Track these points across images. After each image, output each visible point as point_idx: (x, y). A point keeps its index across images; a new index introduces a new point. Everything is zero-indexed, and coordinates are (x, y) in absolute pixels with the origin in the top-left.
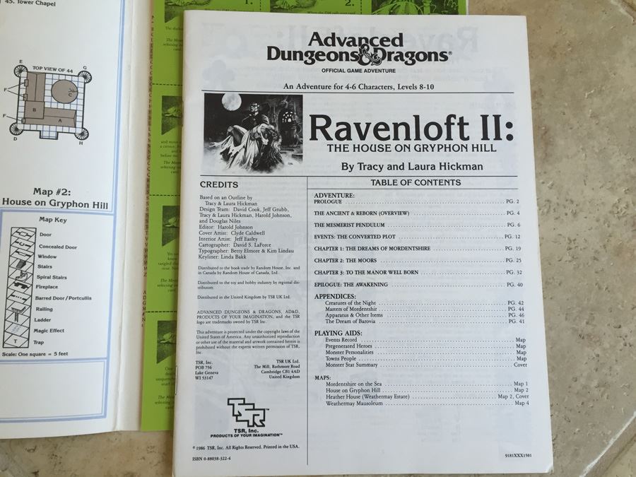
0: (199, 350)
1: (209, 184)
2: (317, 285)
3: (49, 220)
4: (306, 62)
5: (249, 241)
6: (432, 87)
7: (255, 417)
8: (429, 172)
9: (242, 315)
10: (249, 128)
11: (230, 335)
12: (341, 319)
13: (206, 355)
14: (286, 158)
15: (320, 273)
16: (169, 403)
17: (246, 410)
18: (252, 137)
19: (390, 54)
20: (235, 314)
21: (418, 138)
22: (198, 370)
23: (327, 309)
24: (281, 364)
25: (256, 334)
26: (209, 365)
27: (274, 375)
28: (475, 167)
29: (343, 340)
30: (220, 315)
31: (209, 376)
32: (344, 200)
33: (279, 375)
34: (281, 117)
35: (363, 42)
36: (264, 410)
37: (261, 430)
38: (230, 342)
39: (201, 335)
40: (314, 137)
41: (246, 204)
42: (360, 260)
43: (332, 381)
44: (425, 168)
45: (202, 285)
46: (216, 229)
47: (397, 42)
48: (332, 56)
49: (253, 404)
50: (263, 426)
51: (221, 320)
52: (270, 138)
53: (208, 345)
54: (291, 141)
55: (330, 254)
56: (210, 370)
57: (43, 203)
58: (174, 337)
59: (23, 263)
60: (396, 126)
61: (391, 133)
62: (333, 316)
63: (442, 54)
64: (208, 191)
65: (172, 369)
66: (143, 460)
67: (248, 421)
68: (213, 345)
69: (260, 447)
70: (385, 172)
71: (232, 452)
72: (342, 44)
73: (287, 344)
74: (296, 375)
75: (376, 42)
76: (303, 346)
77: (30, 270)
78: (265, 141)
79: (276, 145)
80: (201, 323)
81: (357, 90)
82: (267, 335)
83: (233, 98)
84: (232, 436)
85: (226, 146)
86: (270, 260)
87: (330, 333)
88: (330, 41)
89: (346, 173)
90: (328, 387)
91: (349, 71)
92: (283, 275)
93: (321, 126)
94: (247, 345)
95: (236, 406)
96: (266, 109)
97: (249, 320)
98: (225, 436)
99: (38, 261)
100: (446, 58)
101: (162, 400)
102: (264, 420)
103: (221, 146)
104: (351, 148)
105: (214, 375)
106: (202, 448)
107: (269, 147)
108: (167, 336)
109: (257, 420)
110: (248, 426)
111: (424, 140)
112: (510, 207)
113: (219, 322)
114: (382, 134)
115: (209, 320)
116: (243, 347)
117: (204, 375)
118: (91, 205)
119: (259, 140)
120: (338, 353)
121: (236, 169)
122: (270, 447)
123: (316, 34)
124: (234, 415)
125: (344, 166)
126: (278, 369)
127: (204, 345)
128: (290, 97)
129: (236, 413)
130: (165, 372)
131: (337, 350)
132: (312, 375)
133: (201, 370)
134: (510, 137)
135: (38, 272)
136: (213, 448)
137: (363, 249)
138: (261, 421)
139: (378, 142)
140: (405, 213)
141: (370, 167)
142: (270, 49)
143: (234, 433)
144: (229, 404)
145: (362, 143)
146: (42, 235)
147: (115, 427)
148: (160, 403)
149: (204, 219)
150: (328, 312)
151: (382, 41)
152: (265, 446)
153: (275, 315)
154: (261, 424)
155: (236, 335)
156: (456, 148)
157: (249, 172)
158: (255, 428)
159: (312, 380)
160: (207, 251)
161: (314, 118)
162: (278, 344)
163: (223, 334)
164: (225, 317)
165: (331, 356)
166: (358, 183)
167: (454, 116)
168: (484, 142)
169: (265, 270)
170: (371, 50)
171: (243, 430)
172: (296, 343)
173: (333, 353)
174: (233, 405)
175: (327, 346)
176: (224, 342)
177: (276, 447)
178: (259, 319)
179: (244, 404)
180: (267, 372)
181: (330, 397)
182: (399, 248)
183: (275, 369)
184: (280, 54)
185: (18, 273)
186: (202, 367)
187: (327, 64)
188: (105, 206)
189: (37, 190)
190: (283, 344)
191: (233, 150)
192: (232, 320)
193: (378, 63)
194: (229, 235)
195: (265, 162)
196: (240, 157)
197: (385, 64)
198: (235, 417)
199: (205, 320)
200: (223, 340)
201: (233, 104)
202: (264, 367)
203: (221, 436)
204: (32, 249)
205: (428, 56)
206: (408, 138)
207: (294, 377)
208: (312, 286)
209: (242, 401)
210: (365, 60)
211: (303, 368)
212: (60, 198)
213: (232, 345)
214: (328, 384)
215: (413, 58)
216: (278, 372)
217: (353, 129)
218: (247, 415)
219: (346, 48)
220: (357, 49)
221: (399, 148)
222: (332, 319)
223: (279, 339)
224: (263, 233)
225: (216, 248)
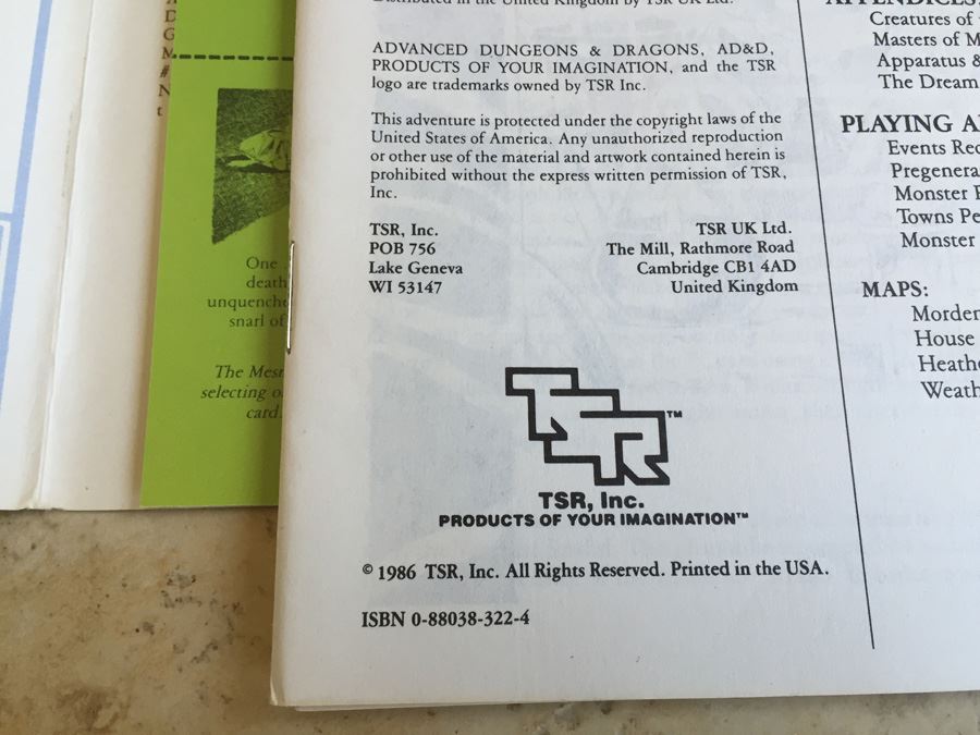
0: (380, 184)
7: (626, 444)
9: (547, 62)
11: (503, 131)
12: (938, 73)
16: (260, 395)
17: (584, 415)
20: (520, 59)
22: (380, 259)
23: (881, 40)
24: (715, 240)
25: (608, 130)
26: (426, 240)
27: (688, 279)
29: (957, 147)
30: (464, 61)
31: (425, 279)
33: (712, 280)
36: (660, 415)
37: (653, 500)
38: (506, 158)
39: (390, 129)
43: (935, 303)
49: (614, 394)
50: (663, 479)
51: (465, 76)
53: (417, 166)
56: (427, 260)
58: (283, 147)
62: (907, 63)
65: (272, 265)
66: (144, 638)
67: (595, 461)
68: (437, 168)
69: (654, 571)
71: (534, 592)
73: (738, 165)
74: (781, 278)
76: (798, 174)
80: (388, 86)
82: (648, 131)
84: (530, 521)
87: (901, 125)
90: (922, 325)
94: (571, 168)
95: (543, 401)
97: (575, 78)
98: (503, 521)
101: (229, 384)
102: (664, 457)
105: (447, 279)
106: (404, 573)
108: (254, 146)
109: (634, 456)
110: (599, 481)
113: (459, 85)
115: (416, 76)
116: (557, 178)
117: (405, 276)
120: (943, 195)
122: (697, 571)
124: (533, 435)
126: (707, 259)
127: (403, 167)
129: (544, 427)
130: (248, 274)
131: (937, 184)
132: (848, 281)
133: (395, 260)
136: (451, 571)
138: (651, 461)
143: (537, 510)
144: (511, 391)
147: (29, 494)
148: (221, 393)
150: (882, 48)
152: (676, 566)
153: (676, 61)
154: (651, 474)
155: (525, 131)
158: (628, 488)
159: (851, 300)
162: (698, 166)
163: (477, 129)
164: (484, 67)
165: (917, 207)
171: (578, 498)
172: (772, 162)
173: (926, 195)
174: (530, 394)
175: (896, 169)
176: (481, 156)
177: (723, 570)
178: (616, 78)
179: (575, 391)
180: (663, 270)
181: (937, 366)
183: (693, 259)
186: (398, 248)
190: (713, 166)
192: (510, 78)
198: (540, 444)
199: (404, 77)
200: (477, 149)
202: (647, 249)
203: (481, 521)
207: (772, 287)
209: (564, 382)
211: (807, 251)
213: (513, 167)
214: (921, 314)
216: (706, 271)
218: (595, 438)
222: (901, 74)
223: (701, 148)
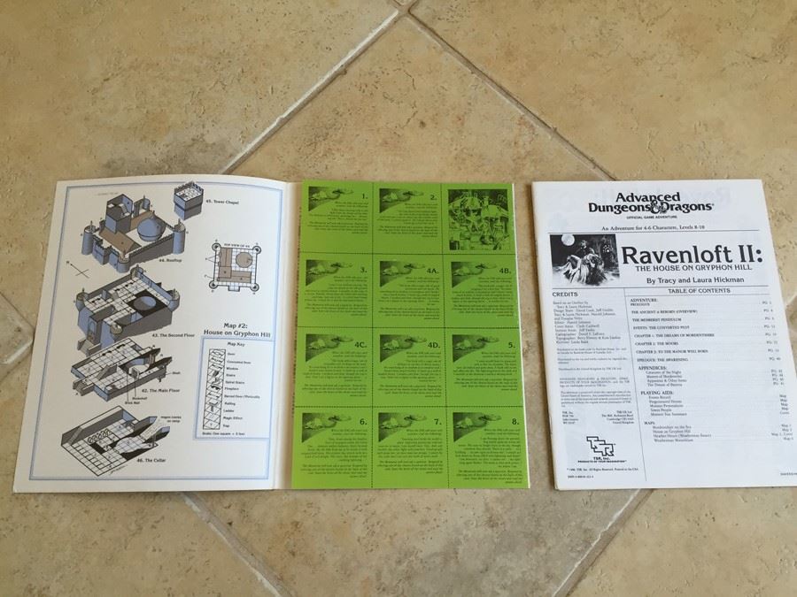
0: (563, 404)
1: (558, 294)
2: (639, 360)
3: (234, 345)
4: (615, 213)
5: (589, 332)
6: (703, 227)
7: (607, 449)
8: (708, 284)
9: (590, 381)
10: (581, 257)
11: (583, 394)
12: (658, 383)
13: (569, 408)
14: (608, 275)
15: (640, 352)
17: (600, 444)
18: (584, 263)
19: (672, 206)
20: (585, 380)
21: (697, 261)
22: (564, 418)
24: (620, 414)
25: (601, 394)
26: (571, 414)
27: (616, 421)
28: (738, 280)
29: (661, 397)
30: (575, 381)
31: (572, 421)
32: (651, 303)
33: (619, 421)
34: (602, 249)
35: (653, 198)
36: (612, 444)
37: (611, 458)
38: (584, 399)
39: (564, 394)
40: (626, 262)
41: (584, 307)
42: (667, 344)
43: (657, 425)
44: (705, 281)
45: (561, 361)
46: (566, 323)
47: (676, 198)
48: (633, 208)
49: (604, 441)
50: (613, 455)
51: (576, 384)
52: (596, 262)
53: (569, 401)
54: (611, 264)
55: (646, 340)
56: (572, 418)
57: (230, 333)
59: (217, 373)
60: (682, 253)
61: (679, 258)
62: (652, 381)
63: (707, 205)
64: (558, 299)
67: (602, 452)
68: (572, 401)
69: (612, 470)
70: (677, 284)
71: (594, 472)
72: (638, 200)
73: (623, 401)
74: (631, 421)
75: (662, 198)
76: (633, 401)
77: (221, 378)
78: (593, 265)
79: (601, 267)
80: (563, 387)
81: (652, 230)
82: (608, 394)
83: (569, 237)
84: (592, 462)
85: (567, 269)
86: (605, 344)
87: (651, 393)
88: (630, 199)
89: (651, 285)
90: (654, 429)
91: (645, 218)
92: (615, 354)
93: (630, 254)
94: (595, 401)
95: (593, 442)
96: (591, 244)
97: (595, 384)
98: (588, 462)
99: (227, 372)
100: (711, 208)
102: (613, 451)
103: (564, 269)
104: (652, 268)
105: (576, 421)
107: (595, 269)
109: (608, 451)
110: (603, 455)
111: (702, 262)
112: (766, 306)
113: (575, 386)
114: (672, 259)
115: (568, 384)
116: (593, 403)
117: (569, 421)
118: (260, 335)
119: (589, 264)
120: (658, 406)
121: (575, 283)
122: (619, 470)
123: (620, 194)
125: (649, 280)
126: (619, 418)
127: (566, 401)
128: (607, 236)
129: (593, 447)
131: (658, 404)
132: (642, 421)
133: (567, 418)
134: (760, 260)
135: (226, 379)
136: (581, 470)
137: (668, 336)
138: (611, 452)
139: (670, 264)
140: (694, 311)
141: (667, 281)
142: (590, 204)
143: (593, 460)
144: (588, 441)
145: (659, 265)
146: (229, 354)
149: (557, 317)
150: (648, 378)
151: (665, 198)
152: (615, 469)
153: (612, 381)
154: (611, 454)
155: (587, 394)
156: (724, 267)
157: (584, 286)
158: (607, 457)
159: (643, 425)
160: (562, 338)
161: (624, 249)
162: (616, 401)
163: (578, 394)
164: (579, 382)
165: (654, 408)
166: (659, 291)
167: (721, 246)
168: (743, 263)
169: (602, 351)
170: (659, 204)
171: (599, 458)
172: (629, 400)
173: (655, 406)
174: (591, 441)
175: (651, 401)
176: (579, 399)
177: (623, 470)
178: (602, 384)
179: (598, 440)
180: (611, 419)
181: (656, 436)
182: (692, 335)
183: (616, 417)
184: (598, 208)
185: (213, 380)
186: (567, 416)
187: (630, 213)
188: (268, 335)
189: (226, 325)
190: (620, 401)
191: (572, 271)
192: (583, 384)
193: (664, 212)
194: (575, 328)
195: (594, 279)
196: (577, 276)
197: (669, 212)
198: (593, 449)
199: (565, 385)
201: (569, 241)
202: (609, 416)
203: (585, 462)
204: (222, 364)
205: (698, 207)
206: (690, 261)
208: (635, 361)
209: (596, 439)
210: (655, 210)
211: (635, 416)
212: (241, 330)
213: (585, 401)
214: (654, 427)
215: (688, 208)
217: (652, 256)
218: (601, 448)
219: (641, 203)
220: (649, 203)
221: (685, 268)
222: (651, 383)
223: (617, 397)
224: (598, 326)
225: (567, 337)
